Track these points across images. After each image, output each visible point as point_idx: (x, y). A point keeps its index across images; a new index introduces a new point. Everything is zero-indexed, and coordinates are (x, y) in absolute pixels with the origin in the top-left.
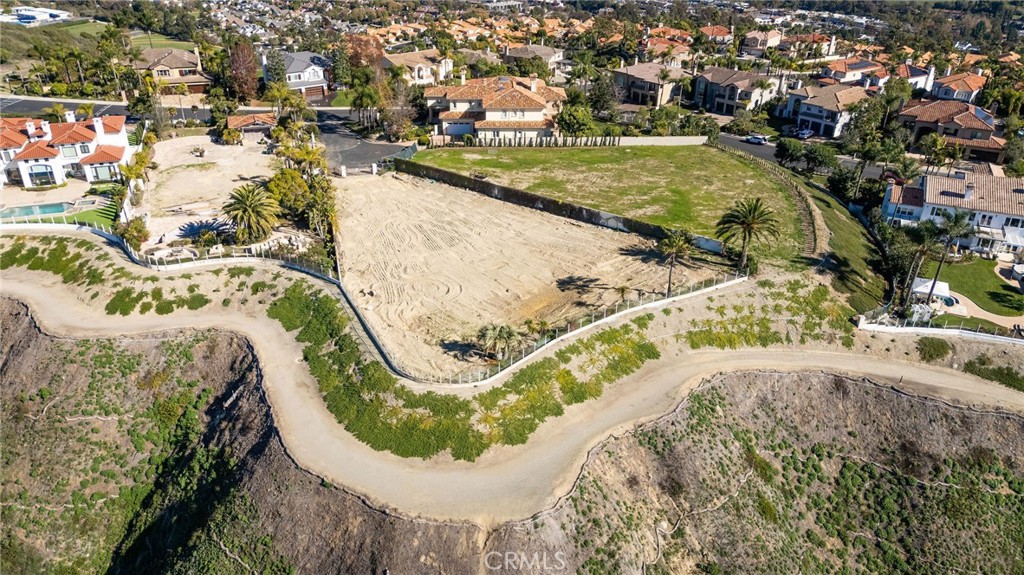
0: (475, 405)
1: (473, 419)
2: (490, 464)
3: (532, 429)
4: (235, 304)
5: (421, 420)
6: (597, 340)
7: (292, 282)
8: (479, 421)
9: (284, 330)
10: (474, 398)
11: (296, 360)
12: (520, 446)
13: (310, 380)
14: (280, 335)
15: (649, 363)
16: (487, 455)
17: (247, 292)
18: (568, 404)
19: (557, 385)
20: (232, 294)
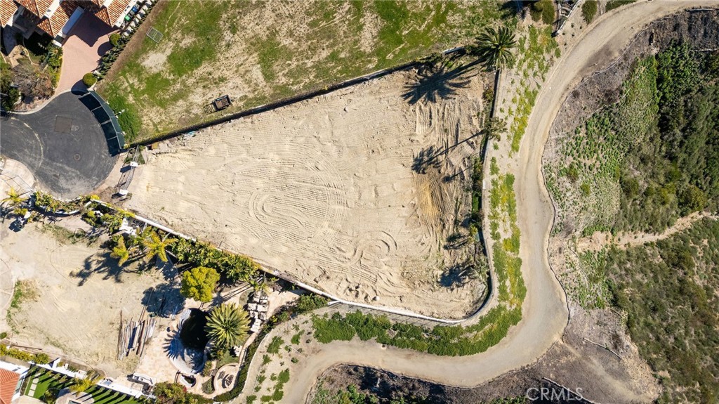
0: (503, 304)
1: (508, 308)
2: (528, 312)
3: (523, 282)
4: (300, 357)
5: (491, 330)
6: (495, 207)
7: (310, 321)
8: (511, 306)
9: (346, 342)
10: (499, 301)
11: (382, 348)
12: (527, 293)
13: (407, 351)
14: (350, 346)
15: (515, 185)
16: (523, 312)
17: (294, 347)
18: (518, 253)
19: (509, 252)
20: (290, 355)
